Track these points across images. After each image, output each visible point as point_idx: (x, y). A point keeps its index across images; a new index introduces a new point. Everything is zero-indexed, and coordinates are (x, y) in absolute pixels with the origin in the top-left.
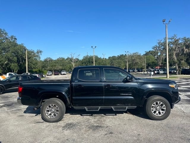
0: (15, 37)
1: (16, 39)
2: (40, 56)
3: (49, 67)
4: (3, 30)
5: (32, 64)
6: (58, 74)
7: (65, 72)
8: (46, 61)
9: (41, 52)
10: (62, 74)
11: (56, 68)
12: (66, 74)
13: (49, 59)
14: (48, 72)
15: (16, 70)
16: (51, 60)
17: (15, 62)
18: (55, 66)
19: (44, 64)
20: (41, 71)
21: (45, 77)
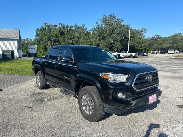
0: (121, 19)
1: (122, 20)
2: (144, 34)
3: (155, 46)
4: (113, 15)
5: (135, 43)
6: (163, 53)
7: (173, 51)
8: (153, 39)
9: (145, 30)
10: (169, 53)
11: (162, 47)
12: (173, 53)
13: (157, 36)
14: (153, 51)
15: (119, 49)
16: (160, 38)
17: (119, 42)
18: (162, 43)
19: (150, 42)
20: (146, 49)
21: (146, 55)
